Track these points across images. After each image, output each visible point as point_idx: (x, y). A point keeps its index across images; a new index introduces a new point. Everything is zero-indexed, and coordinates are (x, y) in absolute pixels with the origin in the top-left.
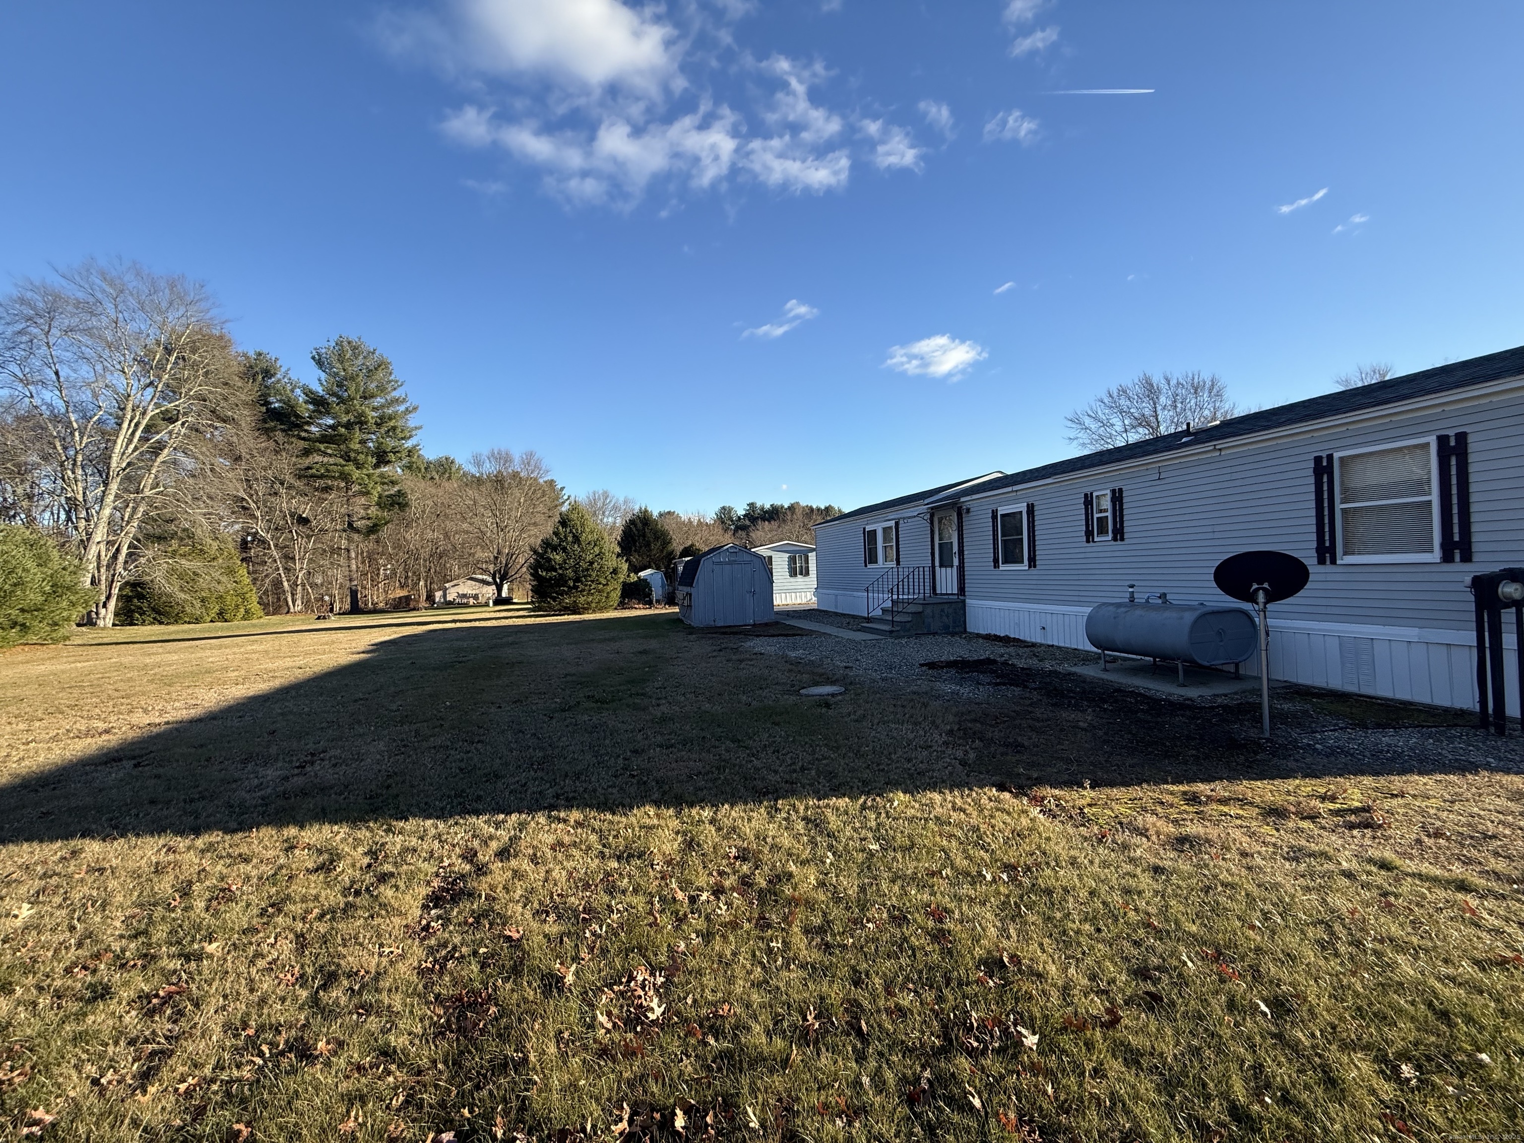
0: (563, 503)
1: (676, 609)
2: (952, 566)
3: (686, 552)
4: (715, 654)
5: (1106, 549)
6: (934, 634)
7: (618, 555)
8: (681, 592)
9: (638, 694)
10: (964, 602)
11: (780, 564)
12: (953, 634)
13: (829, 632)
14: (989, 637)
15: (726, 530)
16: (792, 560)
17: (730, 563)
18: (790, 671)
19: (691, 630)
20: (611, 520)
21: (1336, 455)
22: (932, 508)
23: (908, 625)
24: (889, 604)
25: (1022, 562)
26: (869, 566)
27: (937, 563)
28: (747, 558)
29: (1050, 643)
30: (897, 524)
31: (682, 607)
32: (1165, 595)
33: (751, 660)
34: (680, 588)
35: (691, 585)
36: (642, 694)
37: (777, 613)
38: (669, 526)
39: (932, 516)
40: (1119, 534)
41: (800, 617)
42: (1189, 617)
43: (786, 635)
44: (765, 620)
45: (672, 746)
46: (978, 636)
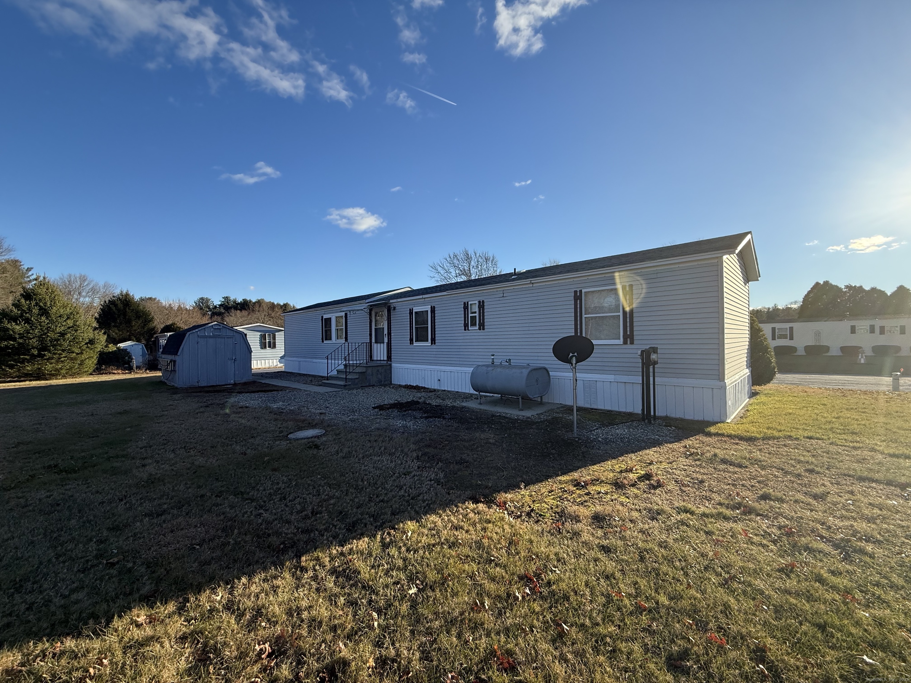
0: (30, 281)
1: (159, 374)
2: (384, 343)
3: (167, 329)
4: (201, 410)
5: (475, 334)
6: (373, 386)
7: (95, 329)
8: (164, 359)
9: (117, 457)
10: (390, 365)
11: (253, 339)
12: (385, 386)
13: (298, 387)
14: (408, 387)
15: (204, 315)
16: (263, 337)
17: (214, 337)
18: (276, 420)
19: (175, 390)
20: (87, 299)
21: (583, 291)
22: (371, 306)
23: (357, 381)
24: (342, 367)
25: (427, 341)
26: (325, 342)
27: (373, 340)
28: (229, 333)
29: (443, 389)
30: (346, 314)
31: (165, 371)
32: (510, 360)
33: (239, 413)
34: (163, 356)
35: (176, 353)
36: (123, 456)
37: (254, 375)
38: (150, 307)
39: (371, 310)
40: (482, 326)
41: (272, 378)
42: (525, 372)
43: (265, 391)
44: (244, 380)
45: (164, 512)
46: (400, 386)
